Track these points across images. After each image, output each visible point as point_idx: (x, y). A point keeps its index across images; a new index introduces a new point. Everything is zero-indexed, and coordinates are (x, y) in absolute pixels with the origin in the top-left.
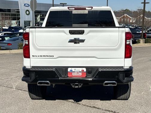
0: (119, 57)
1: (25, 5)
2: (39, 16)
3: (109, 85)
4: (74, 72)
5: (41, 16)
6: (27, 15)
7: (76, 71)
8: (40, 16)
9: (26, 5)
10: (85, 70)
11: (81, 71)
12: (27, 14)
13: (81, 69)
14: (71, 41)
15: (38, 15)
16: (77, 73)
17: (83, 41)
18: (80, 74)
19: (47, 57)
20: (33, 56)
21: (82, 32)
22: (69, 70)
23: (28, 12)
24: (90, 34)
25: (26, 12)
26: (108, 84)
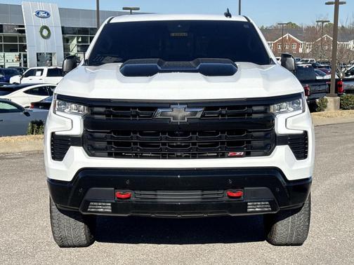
1: (38, 13)
2: (75, 41)
5: (80, 40)
9: (41, 14)
15: (73, 38)
25: (41, 32)
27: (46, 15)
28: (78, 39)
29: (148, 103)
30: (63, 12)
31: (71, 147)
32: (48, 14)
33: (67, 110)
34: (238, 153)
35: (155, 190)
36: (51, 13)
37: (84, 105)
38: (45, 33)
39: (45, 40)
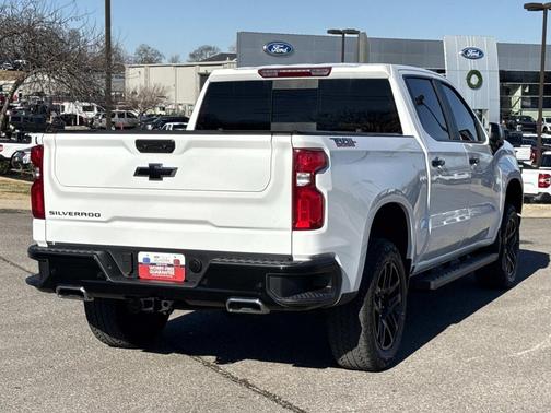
0: (276, 226)
1: (466, 52)
2: (519, 93)
3: (242, 311)
4: (155, 265)
5: (527, 90)
6: (471, 90)
7: (158, 262)
8: (523, 93)
9: (471, 53)
10: (182, 259)
11: (172, 263)
12: (471, 86)
13: (171, 258)
14: (140, 172)
15: (516, 88)
16: (162, 268)
17: (170, 172)
18: (171, 272)
19: (84, 217)
20: (52, 213)
21: (168, 147)
22: (141, 256)
23: (477, 79)
24: (193, 152)
25: (469, 79)
26: (239, 308)
27: (477, 54)
28: (524, 88)
30: (504, 49)
32: (481, 53)
36: (485, 52)
38: (474, 80)
39: (474, 91)
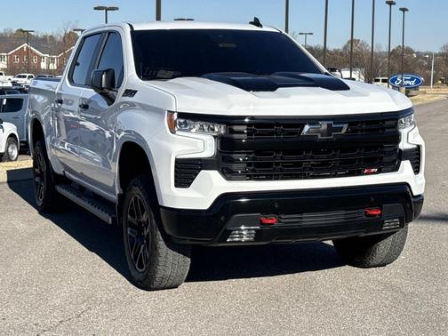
29: (290, 119)
31: (202, 171)
33: (194, 130)
34: (373, 170)
35: (301, 213)
37: (220, 123)
